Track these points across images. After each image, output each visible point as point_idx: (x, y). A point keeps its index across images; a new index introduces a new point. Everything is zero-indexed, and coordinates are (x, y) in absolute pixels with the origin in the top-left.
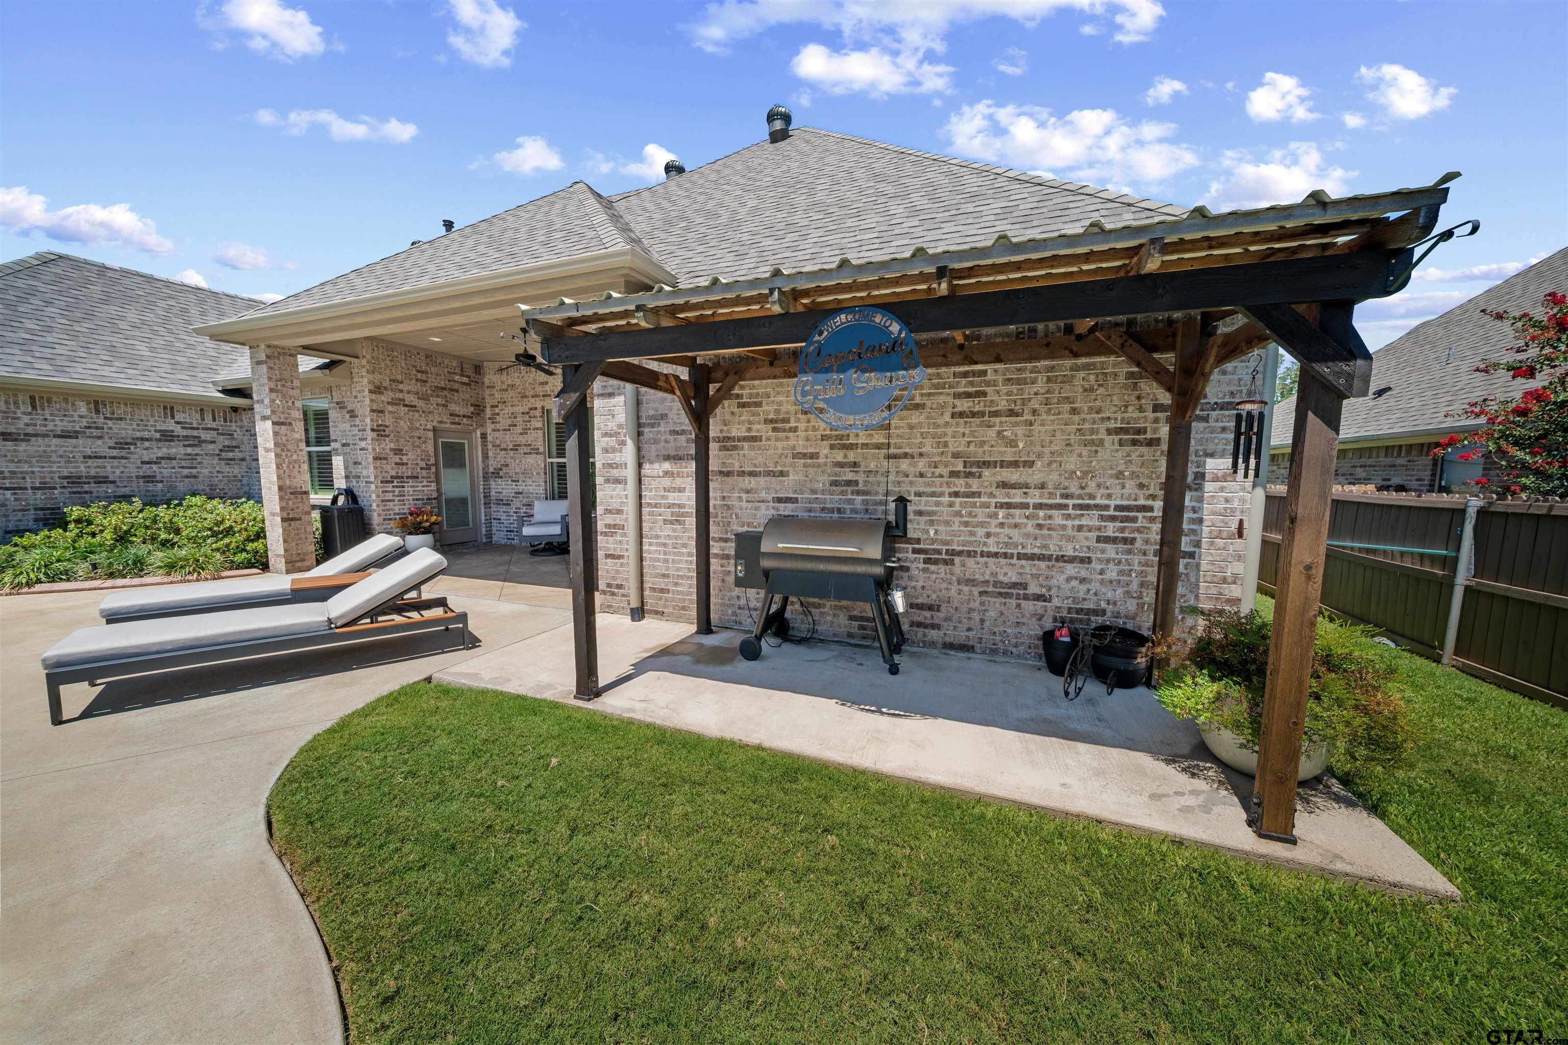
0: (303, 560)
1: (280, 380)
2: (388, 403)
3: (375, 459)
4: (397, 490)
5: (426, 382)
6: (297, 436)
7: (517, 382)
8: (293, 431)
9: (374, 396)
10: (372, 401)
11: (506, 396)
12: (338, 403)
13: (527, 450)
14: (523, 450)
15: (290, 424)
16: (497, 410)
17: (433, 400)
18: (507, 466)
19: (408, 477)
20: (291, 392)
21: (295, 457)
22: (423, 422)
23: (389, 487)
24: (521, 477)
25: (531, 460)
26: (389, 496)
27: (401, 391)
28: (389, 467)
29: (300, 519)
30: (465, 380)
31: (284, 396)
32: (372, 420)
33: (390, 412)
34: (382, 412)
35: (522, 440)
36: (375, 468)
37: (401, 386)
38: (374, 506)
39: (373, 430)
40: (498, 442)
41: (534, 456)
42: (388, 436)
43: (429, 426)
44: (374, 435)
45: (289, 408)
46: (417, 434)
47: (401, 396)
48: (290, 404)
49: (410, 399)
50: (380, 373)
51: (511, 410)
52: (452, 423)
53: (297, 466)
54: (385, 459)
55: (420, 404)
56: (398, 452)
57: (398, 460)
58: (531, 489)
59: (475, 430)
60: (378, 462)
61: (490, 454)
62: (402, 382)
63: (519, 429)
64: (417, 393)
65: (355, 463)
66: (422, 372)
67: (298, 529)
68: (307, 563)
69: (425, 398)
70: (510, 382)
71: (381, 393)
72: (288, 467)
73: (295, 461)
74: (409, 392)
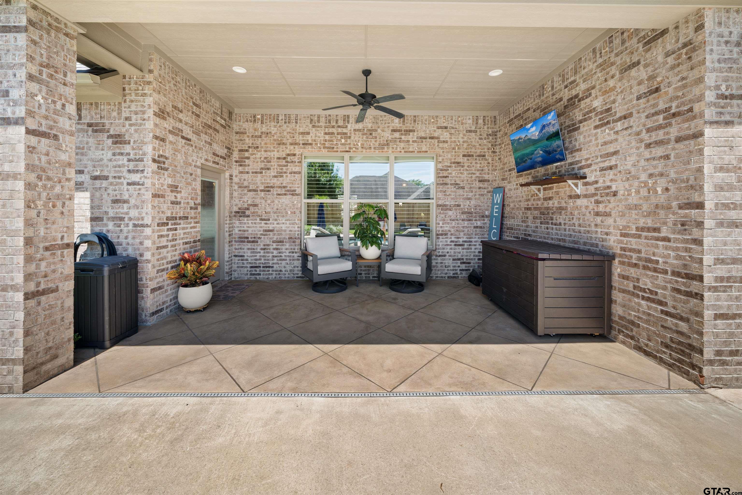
0: (56, 357)
1: (47, 66)
2: (170, 132)
3: (155, 196)
4: (171, 233)
5: (198, 116)
6: (64, 157)
7: (274, 130)
8: (59, 148)
9: (158, 120)
10: (156, 125)
11: (258, 142)
12: (90, 125)
13: (280, 191)
14: (275, 191)
15: (56, 137)
16: (247, 154)
17: (203, 136)
18: (256, 205)
19: (180, 218)
20: (61, 89)
21: (58, 189)
22: (195, 158)
23: (164, 230)
24: (273, 216)
25: (286, 200)
26: (164, 242)
27: (181, 121)
28: (165, 206)
29: (56, 290)
30: (223, 122)
31: (50, 92)
32: (154, 149)
33: (171, 142)
34: (163, 140)
35: (276, 182)
36: (154, 207)
37: (181, 116)
38: (148, 255)
39: (154, 161)
40: (246, 183)
41: (289, 197)
42: (167, 169)
43: (199, 164)
44: (155, 166)
45: (56, 112)
46: (189, 170)
47: (179, 125)
48: (59, 106)
49: (188, 132)
50: (165, 95)
51: (264, 155)
52: (214, 162)
53: (59, 204)
54: (163, 196)
55: (193, 137)
56: (174, 188)
57: (173, 199)
58: (284, 227)
59: (224, 171)
60: (157, 200)
61: (235, 194)
62: (181, 112)
63: (273, 173)
64: (192, 127)
65: (115, 201)
66: (197, 105)
67: (51, 307)
68: (61, 361)
69: (197, 133)
70: (264, 129)
71: (164, 119)
72: (45, 205)
73: (58, 197)
74: (186, 124)
